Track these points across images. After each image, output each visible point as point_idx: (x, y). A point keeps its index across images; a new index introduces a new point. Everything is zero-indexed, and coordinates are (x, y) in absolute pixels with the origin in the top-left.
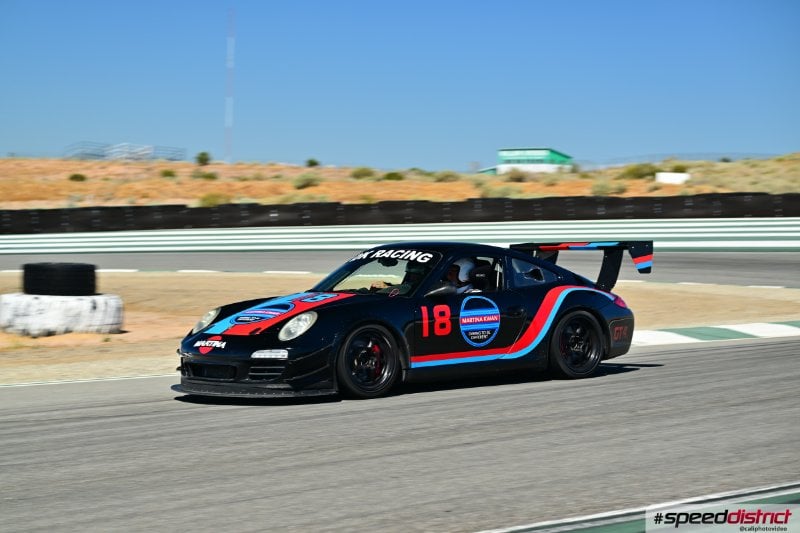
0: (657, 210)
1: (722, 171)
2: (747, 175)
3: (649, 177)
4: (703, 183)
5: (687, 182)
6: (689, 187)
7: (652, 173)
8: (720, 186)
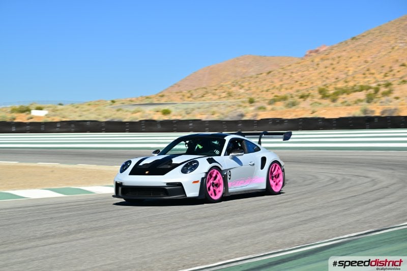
0: (43, 129)
1: (62, 110)
2: (75, 112)
3: (28, 112)
4: (54, 116)
5: (46, 115)
6: (48, 117)
7: (28, 110)
8: (64, 117)
